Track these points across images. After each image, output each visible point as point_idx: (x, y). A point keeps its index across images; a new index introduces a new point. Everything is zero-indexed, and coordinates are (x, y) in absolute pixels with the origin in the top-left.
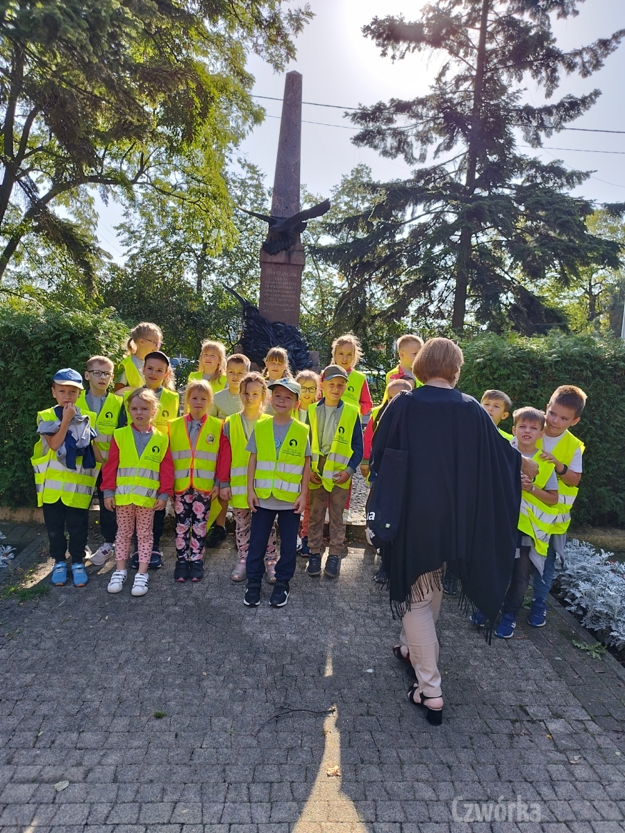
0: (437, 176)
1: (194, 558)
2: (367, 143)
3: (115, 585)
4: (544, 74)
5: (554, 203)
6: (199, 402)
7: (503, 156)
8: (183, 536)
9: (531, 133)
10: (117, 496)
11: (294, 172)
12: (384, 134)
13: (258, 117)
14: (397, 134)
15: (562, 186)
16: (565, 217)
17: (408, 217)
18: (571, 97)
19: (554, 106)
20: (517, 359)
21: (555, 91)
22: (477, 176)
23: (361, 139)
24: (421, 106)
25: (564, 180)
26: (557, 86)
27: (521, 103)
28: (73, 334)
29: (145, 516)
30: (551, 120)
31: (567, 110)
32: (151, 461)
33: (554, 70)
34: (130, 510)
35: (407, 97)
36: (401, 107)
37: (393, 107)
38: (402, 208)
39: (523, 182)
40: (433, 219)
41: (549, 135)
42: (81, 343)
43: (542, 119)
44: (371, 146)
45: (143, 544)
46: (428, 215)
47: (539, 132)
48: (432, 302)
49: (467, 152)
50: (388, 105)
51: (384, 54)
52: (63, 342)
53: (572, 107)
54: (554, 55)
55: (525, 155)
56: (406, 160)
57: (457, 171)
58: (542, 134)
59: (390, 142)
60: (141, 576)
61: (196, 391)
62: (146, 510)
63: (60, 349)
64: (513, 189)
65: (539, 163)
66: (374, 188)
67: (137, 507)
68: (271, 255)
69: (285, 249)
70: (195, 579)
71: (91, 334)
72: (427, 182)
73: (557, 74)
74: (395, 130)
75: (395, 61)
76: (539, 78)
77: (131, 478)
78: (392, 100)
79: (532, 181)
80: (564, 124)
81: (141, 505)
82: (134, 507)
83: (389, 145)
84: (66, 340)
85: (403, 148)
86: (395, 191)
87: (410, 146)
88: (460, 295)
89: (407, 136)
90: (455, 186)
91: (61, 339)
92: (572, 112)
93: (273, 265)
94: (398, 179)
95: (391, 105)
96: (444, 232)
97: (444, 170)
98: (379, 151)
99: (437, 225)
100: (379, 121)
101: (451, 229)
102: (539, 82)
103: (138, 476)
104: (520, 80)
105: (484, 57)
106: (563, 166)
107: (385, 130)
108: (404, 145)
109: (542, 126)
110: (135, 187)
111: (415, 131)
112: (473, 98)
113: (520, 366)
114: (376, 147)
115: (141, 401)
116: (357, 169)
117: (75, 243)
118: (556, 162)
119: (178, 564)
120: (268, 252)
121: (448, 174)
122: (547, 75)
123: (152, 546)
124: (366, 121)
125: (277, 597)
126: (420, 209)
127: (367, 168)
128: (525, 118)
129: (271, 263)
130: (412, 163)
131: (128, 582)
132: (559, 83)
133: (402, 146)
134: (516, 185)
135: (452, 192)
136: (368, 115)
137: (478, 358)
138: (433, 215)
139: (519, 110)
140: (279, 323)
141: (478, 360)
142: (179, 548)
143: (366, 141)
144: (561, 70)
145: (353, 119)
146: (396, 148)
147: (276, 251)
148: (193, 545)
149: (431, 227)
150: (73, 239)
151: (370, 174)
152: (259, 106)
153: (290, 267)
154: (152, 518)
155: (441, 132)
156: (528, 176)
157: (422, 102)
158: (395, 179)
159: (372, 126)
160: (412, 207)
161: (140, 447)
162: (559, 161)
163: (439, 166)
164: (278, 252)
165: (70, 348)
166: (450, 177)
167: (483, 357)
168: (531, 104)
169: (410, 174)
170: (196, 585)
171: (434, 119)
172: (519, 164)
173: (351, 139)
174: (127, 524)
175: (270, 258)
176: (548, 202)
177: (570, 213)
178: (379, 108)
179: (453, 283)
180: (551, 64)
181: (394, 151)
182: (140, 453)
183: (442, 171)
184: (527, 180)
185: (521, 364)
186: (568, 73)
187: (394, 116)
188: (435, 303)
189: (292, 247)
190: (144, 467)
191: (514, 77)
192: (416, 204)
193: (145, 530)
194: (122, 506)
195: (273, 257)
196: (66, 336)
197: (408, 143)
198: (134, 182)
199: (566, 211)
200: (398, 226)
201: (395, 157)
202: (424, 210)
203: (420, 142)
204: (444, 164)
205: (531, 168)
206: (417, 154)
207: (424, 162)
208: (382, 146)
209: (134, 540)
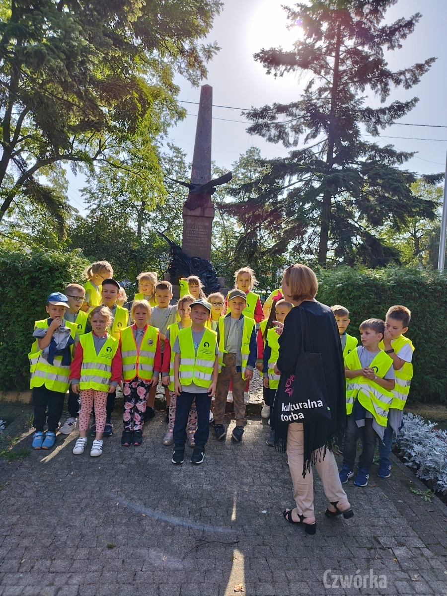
0: (306, 156)
1: (136, 428)
2: (257, 133)
3: (79, 449)
4: (379, 87)
5: (388, 174)
6: (141, 316)
7: (352, 142)
8: (129, 411)
9: (371, 126)
10: (81, 383)
11: (207, 153)
12: (269, 127)
13: (181, 115)
14: (279, 127)
15: (394, 163)
16: (396, 184)
17: (286, 184)
18: (398, 103)
19: (387, 108)
20: (366, 285)
21: (387, 98)
22: (334, 155)
23: (253, 130)
24: (295, 108)
25: (395, 158)
26: (389, 95)
27: (364, 106)
28: (51, 267)
29: (100, 397)
30: (385, 118)
31: (396, 111)
32: (105, 358)
33: (386, 84)
34: (90, 393)
35: (285, 102)
36: (281, 109)
37: (276, 109)
38: (283, 178)
39: (367, 160)
40: (304, 185)
41: (384, 127)
42: (57, 274)
43: (379, 117)
44: (260, 135)
45: (99, 418)
46: (300, 183)
47: (377, 126)
48: (304, 242)
49: (327, 139)
50: (272, 107)
51: (269, 73)
52: (44, 273)
53: (399, 109)
54: (386, 74)
55: (367, 141)
56: (284, 145)
57: (321, 152)
58: (379, 127)
59: (274, 132)
60: (98, 442)
61: (139, 308)
62: (101, 393)
63: (42, 278)
64: (359, 164)
65: (377, 147)
66: (262, 163)
67: (95, 391)
68: (190, 210)
69: (201, 206)
70: (136, 443)
71: (64, 267)
72: (299, 160)
73: (388, 87)
74: (277, 124)
75: (276, 77)
76: (376, 90)
77: (91, 370)
78: (275, 104)
79: (373, 159)
80: (394, 120)
81: (98, 390)
82: (93, 391)
83: (272, 134)
84: (47, 272)
85: (282, 136)
86: (277, 166)
87: (287, 134)
88: (324, 238)
89: (286, 128)
90: (319, 163)
91: (43, 271)
92: (399, 113)
93: (192, 218)
94: (279, 157)
95: (274, 107)
96: (312, 194)
97: (311, 151)
98: (266, 138)
99: (307, 189)
100: (265, 118)
101: (316, 192)
102: (376, 92)
103: (96, 368)
104: (363, 91)
105: (338, 75)
106: (394, 149)
107: (270, 124)
108: (283, 134)
109: (378, 121)
110: (95, 162)
111: (290, 125)
112: (330, 102)
113: (368, 290)
114: (263, 136)
115: (100, 316)
116: (250, 150)
117: (52, 203)
118: (389, 146)
119: (124, 433)
120: (188, 208)
121: (314, 154)
122: (382, 87)
123: (105, 419)
124: (257, 118)
125: (196, 457)
126: (295, 178)
127: (257, 150)
128: (367, 116)
129: (190, 216)
130: (288, 147)
131: (88, 446)
132: (390, 93)
133: (281, 135)
134: (361, 162)
135: (316, 166)
136: (258, 114)
137: (338, 284)
138: (304, 182)
139: (363, 111)
140: (196, 257)
141: (338, 285)
142: (126, 420)
143: (256, 131)
144: (391, 84)
145: (247, 117)
146: (277, 136)
147: (194, 208)
148: (136, 418)
149: (303, 191)
150: (51, 200)
151: (260, 154)
152: (182, 107)
153: (204, 218)
154: (105, 399)
155: (309, 125)
156: (370, 155)
157: (295, 105)
158: (277, 157)
159: (261, 121)
160: (289, 177)
161: (98, 348)
162: (391, 145)
163: (307, 149)
164: (196, 208)
165: (49, 277)
166: (316, 156)
167: (342, 283)
168: (371, 107)
169: (287, 153)
170: (137, 449)
171: (304, 117)
172: (363, 148)
173: (246, 129)
174: (88, 403)
175: (190, 213)
176: (384, 174)
177: (399, 181)
178: (266, 110)
179: (319, 229)
180: (384, 80)
181: (276, 138)
182: (98, 352)
183: (309, 152)
184: (370, 159)
185: (368, 288)
186: (396, 86)
187: (276, 115)
188: (306, 243)
189: (205, 205)
190: (100, 362)
191: (359, 89)
192: (292, 175)
193: (100, 408)
194: (84, 390)
195: (192, 212)
196: (47, 269)
197: (286, 133)
198: (95, 159)
199: (397, 180)
200: (279, 190)
201: (277, 142)
202: (298, 179)
203: (294, 132)
204: (311, 147)
205: (372, 151)
206: (291, 140)
207: (296, 146)
208: (268, 135)
209: (93, 415)
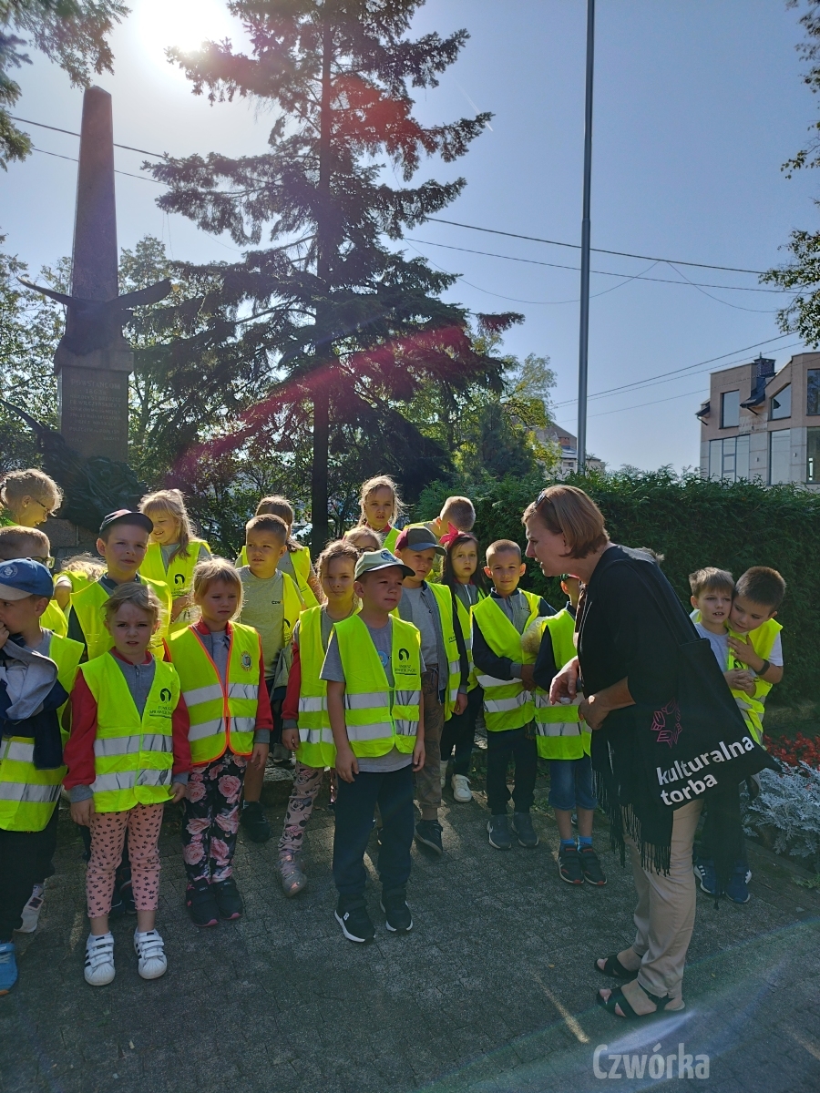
0: (276, 264)
1: (220, 877)
2: (178, 210)
3: (101, 968)
4: (401, 151)
6: (226, 603)
8: (201, 837)
9: (389, 221)
11: (106, 236)
12: (202, 200)
13: (18, 148)
14: (220, 200)
18: (434, 184)
19: (415, 191)
21: (415, 173)
23: (168, 202)
24: (250, 169)
25: (428, 283)
26: (417, 168)
27: (377, 182)
30: (412, 208)
31: (430, 198)
33: (413, 148)
35: (233, 155)
36: (223, 166)
37: (213, 164)
38: (233, 304)
39: (384, 281)
40: (273, 320)
41: (411, 226)
43: (401, 206)
44: (184, 214)
46: (268, 315)
47: (398, 221)
49: (316, 236)
50: (206, 161)
51: (197, 91)
53: (435, 196)
54: (413, 129)
55: (383, 247)
56: (234, 238)
57: (304, 259)
59: (211, 210)
60: (151, 938)
65: (400, 259)
69: (100, 348)
70: (235, 915)
72: (268, 270)
73: (416, 153)
74: (217, 195)
75: (214, 103)
76: (395, 155)
77: (131, 757)
78: (211, 155)
79: (392, 280)
80: (426, 215)
83: (210, 215)
85: (229, 220)
86: (234, 277)
87: (239, 219)
89: (235, 206)
92: (434, 202)
93: (81, 372)
94: (222, 262)
95: (210, 161)
97: (285, 255)
98: (196, 222)
100: (193, 181)
102: (396, 159)
103: (144, 751)
104: (373, 154)
105: (327, 116)
107: (203, 193)
108: (229, 217)
109: (400, 214)
111: (244, 199)
112: (318, 167)
114: (192, 216)
115: (137, 610)
120: (73, 352)
121: (290, 262)
122: (404, 152)
124: (175, 179)
128: (382, 202)
129: (76, 367)
130: (241, 243)
132: (419, 164)
133: (225, 219)
136: (178, 171)
139: (375, 190)
142: (194, 862)
143: (177, 207)
144: (421, 151)
145: (155, 174)
146: (219, 220)
147: (87, 349)
148: (217, 852)
149: (271, 329)
153: (108, 374)
155: (278, 207)
156: (388, 274)
157: (251, 163)
158: (218, 261)
159: (183, 187)
161: (139, 694)
163: (278, 250)
164: (90, 351)
166: (293, 266)
168: (389, 185)
169: (239, 256)
172: (383, 260)
173: (156, 200)
175: (76, 361)
178: (194, 163)
180: (409, 140)
181: (216, 223)
183: (281, 257)
184: (387, 278)
186: (428, 155)
187: (215, 177)
190: (151, 730)
191: (365, 149)
195: (81, 358)
197: (235, 215)
200: (230, 328)
201: (219, 232)
203: (251, 216)
204: (285, 248)
205: (392, 265)
206: (248, 231)
207: (257, 243)
208: (200, 216)
